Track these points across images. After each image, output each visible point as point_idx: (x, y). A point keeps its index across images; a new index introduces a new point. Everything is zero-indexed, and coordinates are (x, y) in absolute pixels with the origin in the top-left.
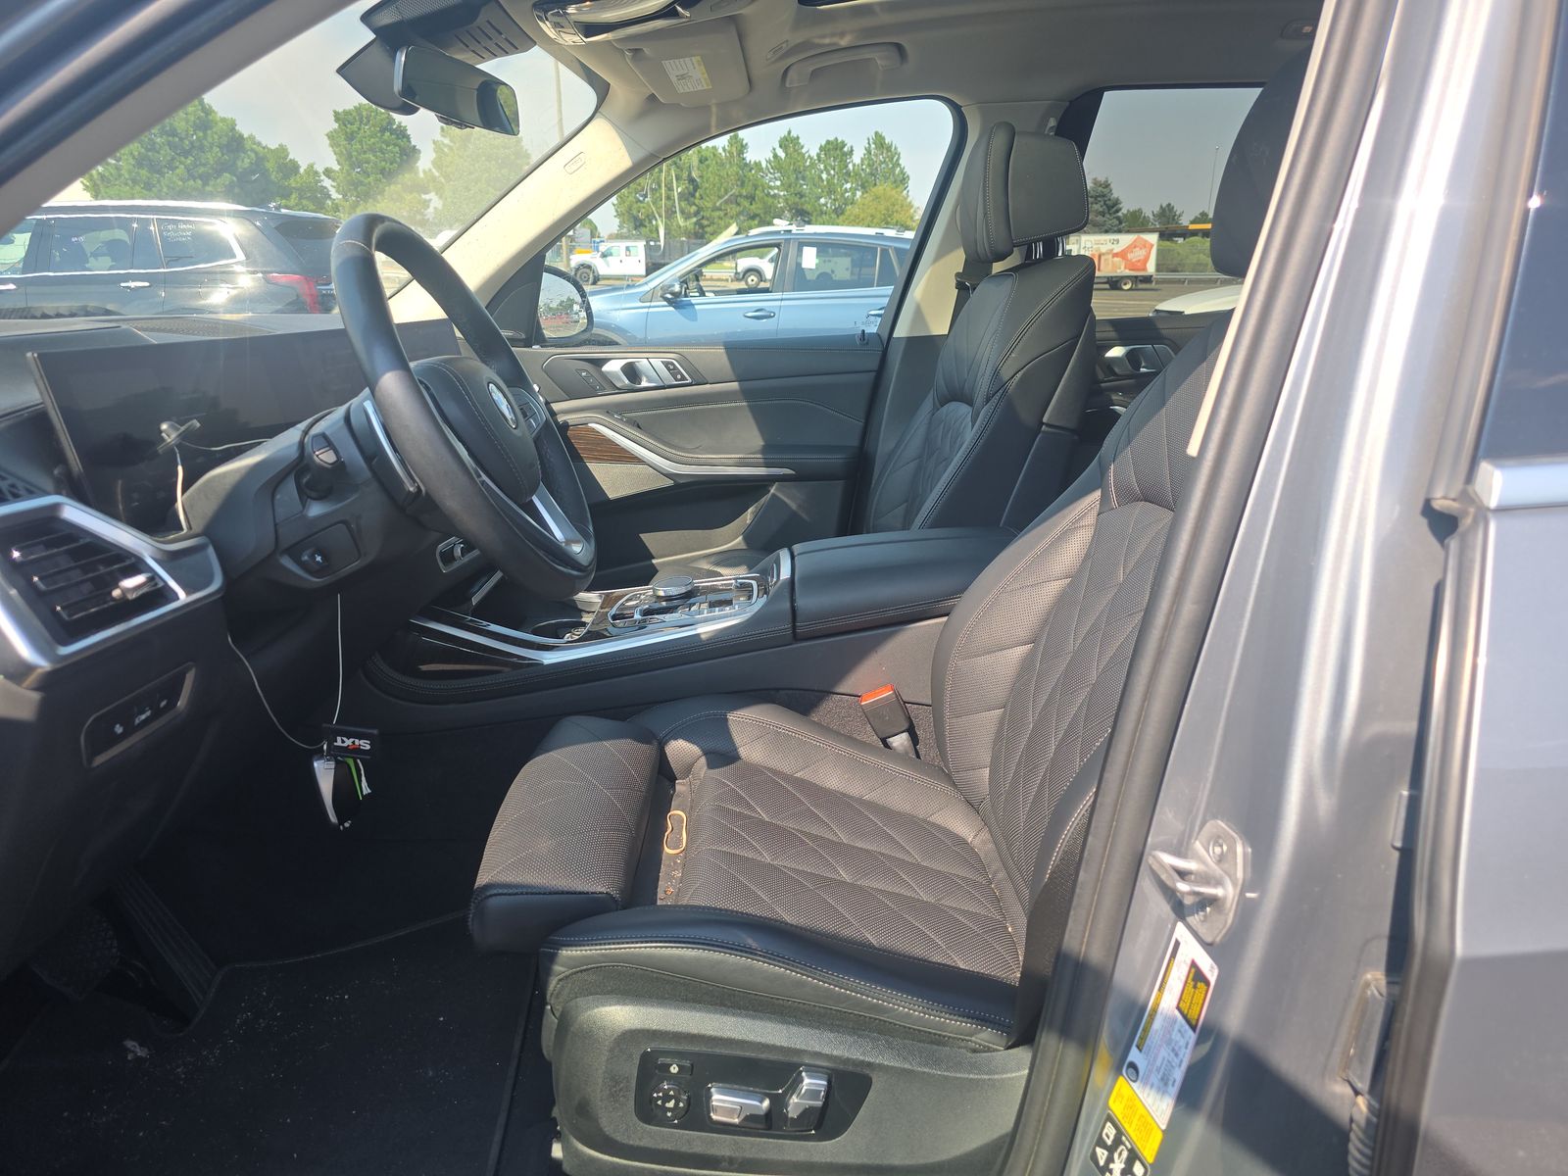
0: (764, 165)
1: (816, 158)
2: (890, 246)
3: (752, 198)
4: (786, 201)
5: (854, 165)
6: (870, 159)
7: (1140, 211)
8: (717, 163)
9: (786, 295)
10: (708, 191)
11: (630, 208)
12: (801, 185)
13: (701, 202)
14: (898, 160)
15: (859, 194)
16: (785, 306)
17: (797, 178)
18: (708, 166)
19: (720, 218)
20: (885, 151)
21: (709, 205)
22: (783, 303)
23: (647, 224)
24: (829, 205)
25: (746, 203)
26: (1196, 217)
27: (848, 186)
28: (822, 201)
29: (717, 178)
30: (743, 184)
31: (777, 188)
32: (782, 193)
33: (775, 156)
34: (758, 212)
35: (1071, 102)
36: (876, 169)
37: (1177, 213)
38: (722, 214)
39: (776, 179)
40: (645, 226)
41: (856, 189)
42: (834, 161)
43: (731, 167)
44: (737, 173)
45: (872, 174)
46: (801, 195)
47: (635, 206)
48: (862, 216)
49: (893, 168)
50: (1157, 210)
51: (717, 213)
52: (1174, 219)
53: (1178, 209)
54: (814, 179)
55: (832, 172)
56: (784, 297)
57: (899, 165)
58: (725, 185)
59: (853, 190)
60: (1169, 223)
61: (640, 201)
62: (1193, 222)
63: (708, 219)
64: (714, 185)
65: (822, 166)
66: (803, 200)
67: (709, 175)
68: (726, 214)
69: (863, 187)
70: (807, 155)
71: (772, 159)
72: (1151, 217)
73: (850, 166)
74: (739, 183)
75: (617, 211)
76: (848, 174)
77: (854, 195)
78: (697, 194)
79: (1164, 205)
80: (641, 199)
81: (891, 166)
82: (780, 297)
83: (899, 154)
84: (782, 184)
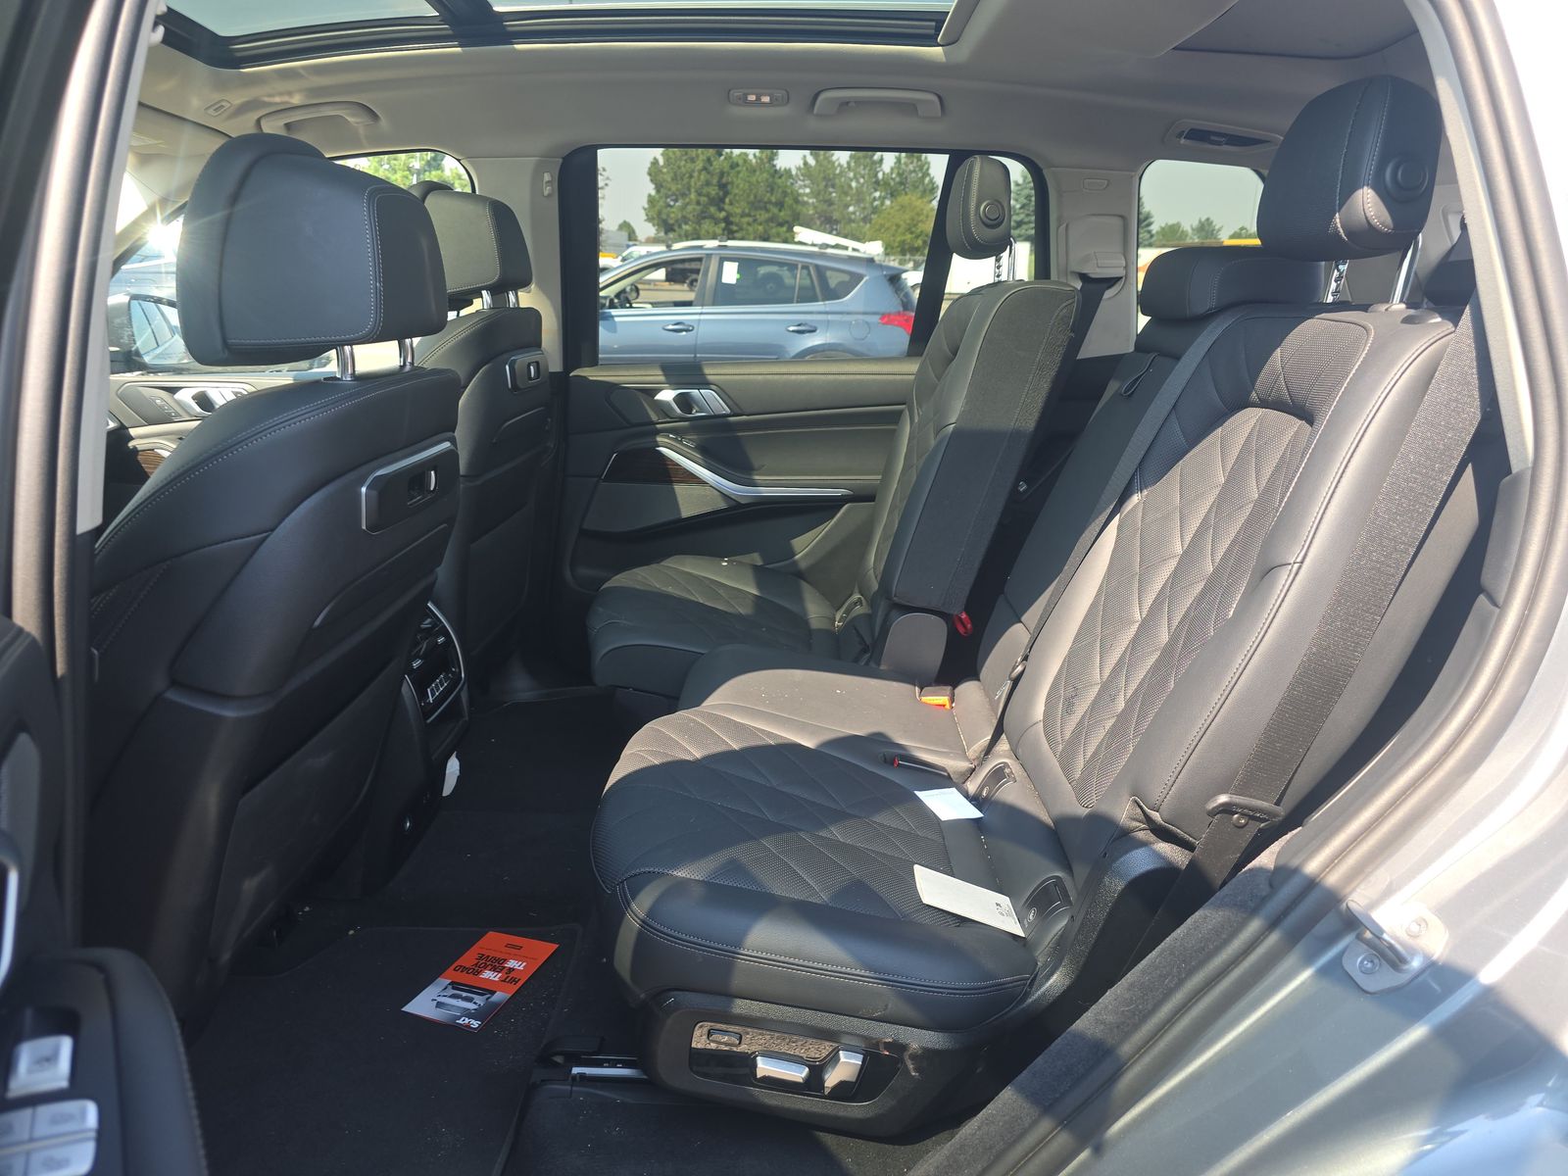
0: (794, 172)
1: (845, 166)
2: (811, 264)
3: (780, 205)
4: (815, 207)
5: (884, 174)
6: (899, 168)
7: (1178, 225)
8: (747, 169)
9: (706, 309)
10: (737, 198)
11: (659, 213)
12: (831, 193)
13: (730, 207)
14: (928, 169)
15: (888, 202)
16: (704, 320)
17: (826, 186)
18: (739, 172)
19: (749, 224)
20: (915, 161)
21: (739, 211)
22: (703, 317)
23: (676, 228)
24: (858, 214)
25: (775, 210)
26: (1235, 233)
27: (877, 194)
28: (851, 209)
29: (747, 184)
30: (772, 191)
31: (807, 195)
32: (811, 201)
33: (806, 163)
34: (787, 219)
35: (563, 158)
36: (906, 178)
37: (1217, 227)
38: (750, 219)
39: (805, 186)
40: (674, 231)
41: (885, 198)
42: (864, 169)
43: (761, 174)
44: (767, 180)
45: (901, 183)
46: (830, 203)
47: (665, 211)
48: (887, 225)
49: (924, 177)
50: (1196, 224)
51: (746, 220)
52: (1212, 234)
53: (1217, 224)
54: (842, 186)
55: (862, 180)
56: (704, 311)
57: (929, 175)
58: (754, 191)
59: (882, 199)
60: (1207, 238)
61: (671, 207)
62: (1232, 237)
63: (737, 225)
64: (744, 191)
65: (851, 175)
66: (832, 208)
67: (739, 181)
68: (755, 220)
69: (892, 195)
70: (836, 164)
71: (802, 166)
72: (1190, 231)
73: (880, 175)
74: (769, 189)
75: (647, 215)
76: (877, 182)
77: (882, 204)
78: (727, 200)
79: (1203, 220)
80: (672, 203)
81: (920, 175)
82: (700, 311)
83: (929, 164)
84: (812, 192)
